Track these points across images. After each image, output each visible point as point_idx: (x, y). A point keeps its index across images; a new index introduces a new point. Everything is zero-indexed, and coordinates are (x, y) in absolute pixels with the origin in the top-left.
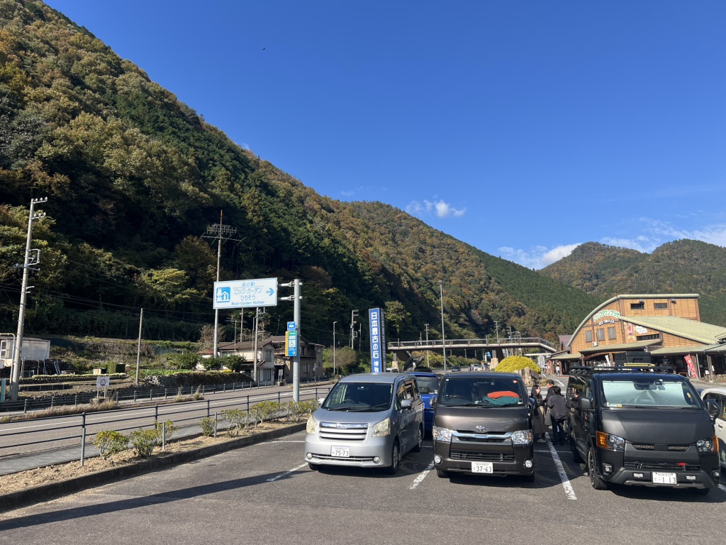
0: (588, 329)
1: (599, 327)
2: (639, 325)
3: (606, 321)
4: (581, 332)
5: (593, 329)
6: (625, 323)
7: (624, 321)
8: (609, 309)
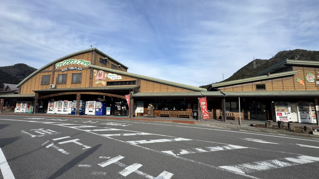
0: (46, 74)
1: (61, 73)
2: (113, 73)
3: (72, 68)
4: (38, 75)
5: (54, 74)
6: (95, 71)
7: (94, 68)
8: (78, 59)
